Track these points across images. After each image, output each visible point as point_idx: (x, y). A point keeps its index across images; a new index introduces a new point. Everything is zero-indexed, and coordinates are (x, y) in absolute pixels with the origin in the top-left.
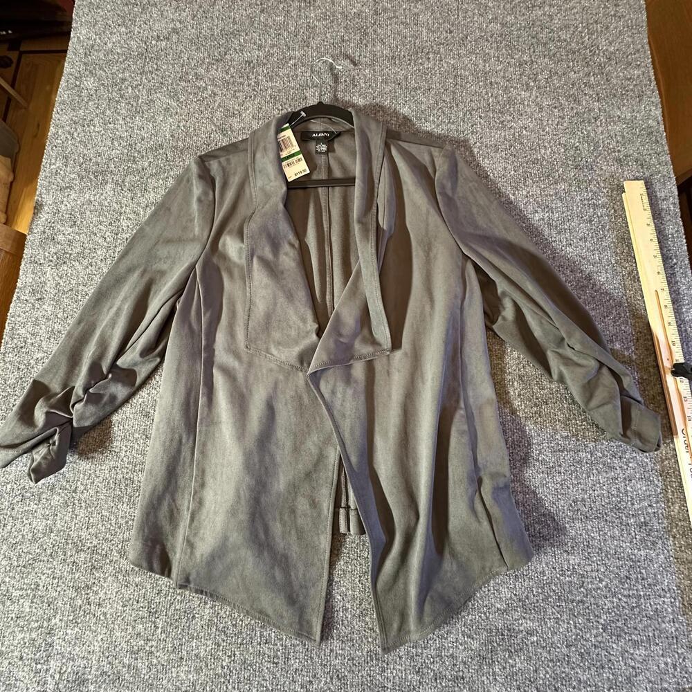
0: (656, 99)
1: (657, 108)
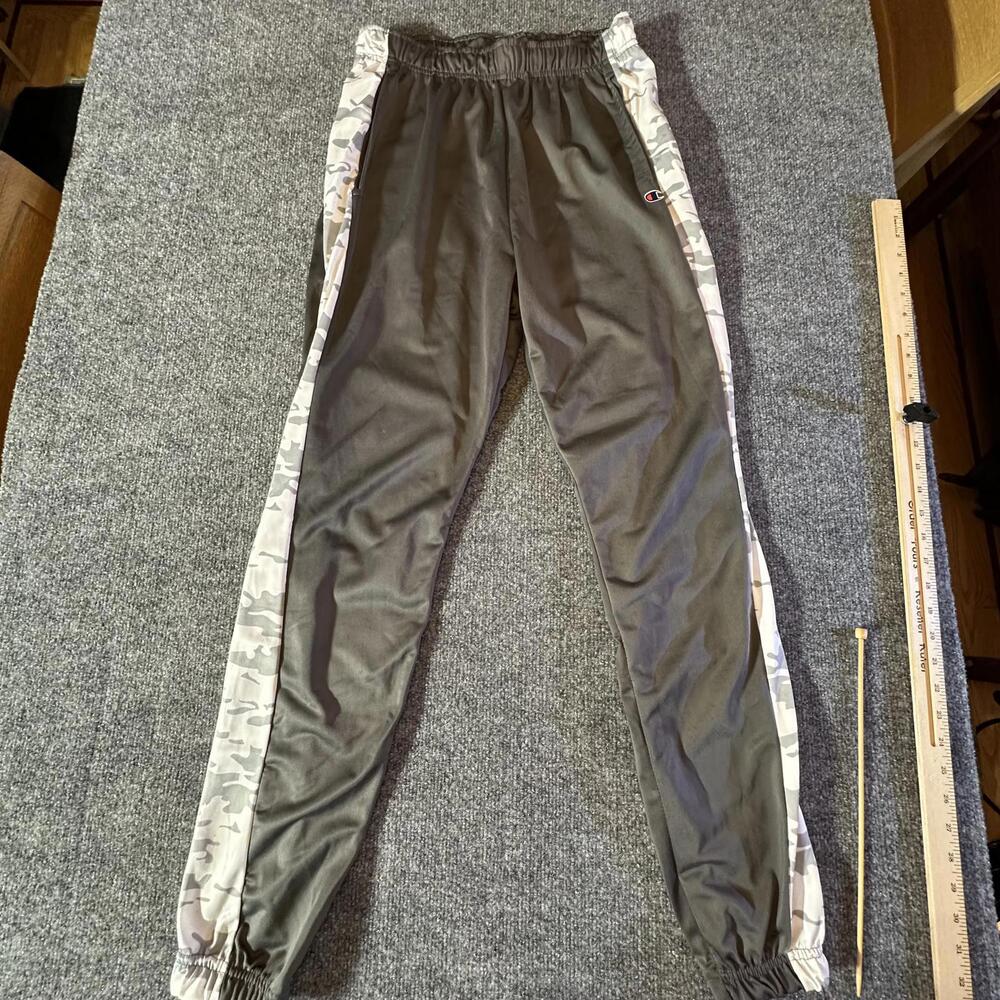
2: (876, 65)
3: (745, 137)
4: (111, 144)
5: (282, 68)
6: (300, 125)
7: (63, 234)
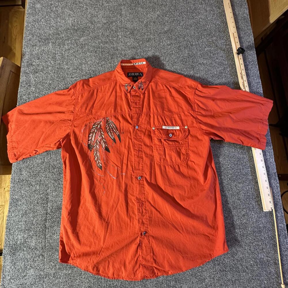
0: (247, 6)
1: (247, 10)
2: (248, 13)
3: (212, 37)
4: (33, 51)
5: (79, 25)
6: (86, 42)
7: (22, 78)
